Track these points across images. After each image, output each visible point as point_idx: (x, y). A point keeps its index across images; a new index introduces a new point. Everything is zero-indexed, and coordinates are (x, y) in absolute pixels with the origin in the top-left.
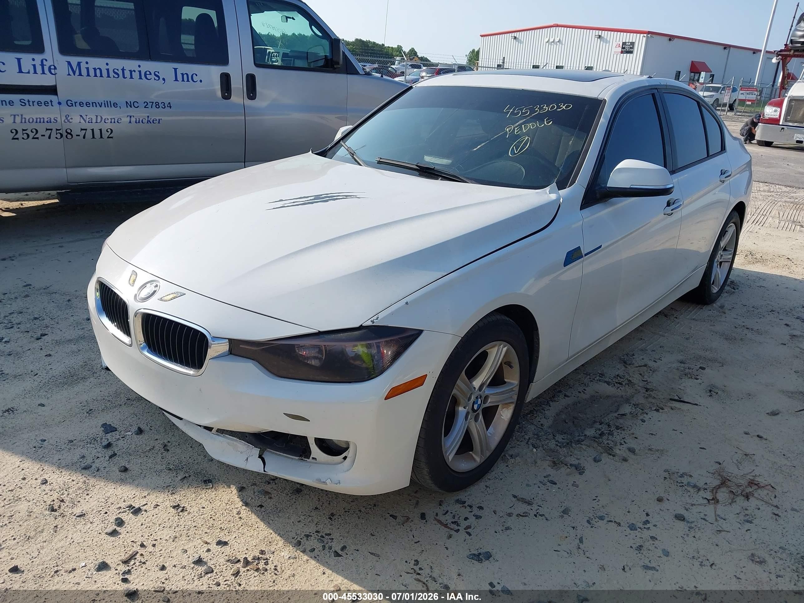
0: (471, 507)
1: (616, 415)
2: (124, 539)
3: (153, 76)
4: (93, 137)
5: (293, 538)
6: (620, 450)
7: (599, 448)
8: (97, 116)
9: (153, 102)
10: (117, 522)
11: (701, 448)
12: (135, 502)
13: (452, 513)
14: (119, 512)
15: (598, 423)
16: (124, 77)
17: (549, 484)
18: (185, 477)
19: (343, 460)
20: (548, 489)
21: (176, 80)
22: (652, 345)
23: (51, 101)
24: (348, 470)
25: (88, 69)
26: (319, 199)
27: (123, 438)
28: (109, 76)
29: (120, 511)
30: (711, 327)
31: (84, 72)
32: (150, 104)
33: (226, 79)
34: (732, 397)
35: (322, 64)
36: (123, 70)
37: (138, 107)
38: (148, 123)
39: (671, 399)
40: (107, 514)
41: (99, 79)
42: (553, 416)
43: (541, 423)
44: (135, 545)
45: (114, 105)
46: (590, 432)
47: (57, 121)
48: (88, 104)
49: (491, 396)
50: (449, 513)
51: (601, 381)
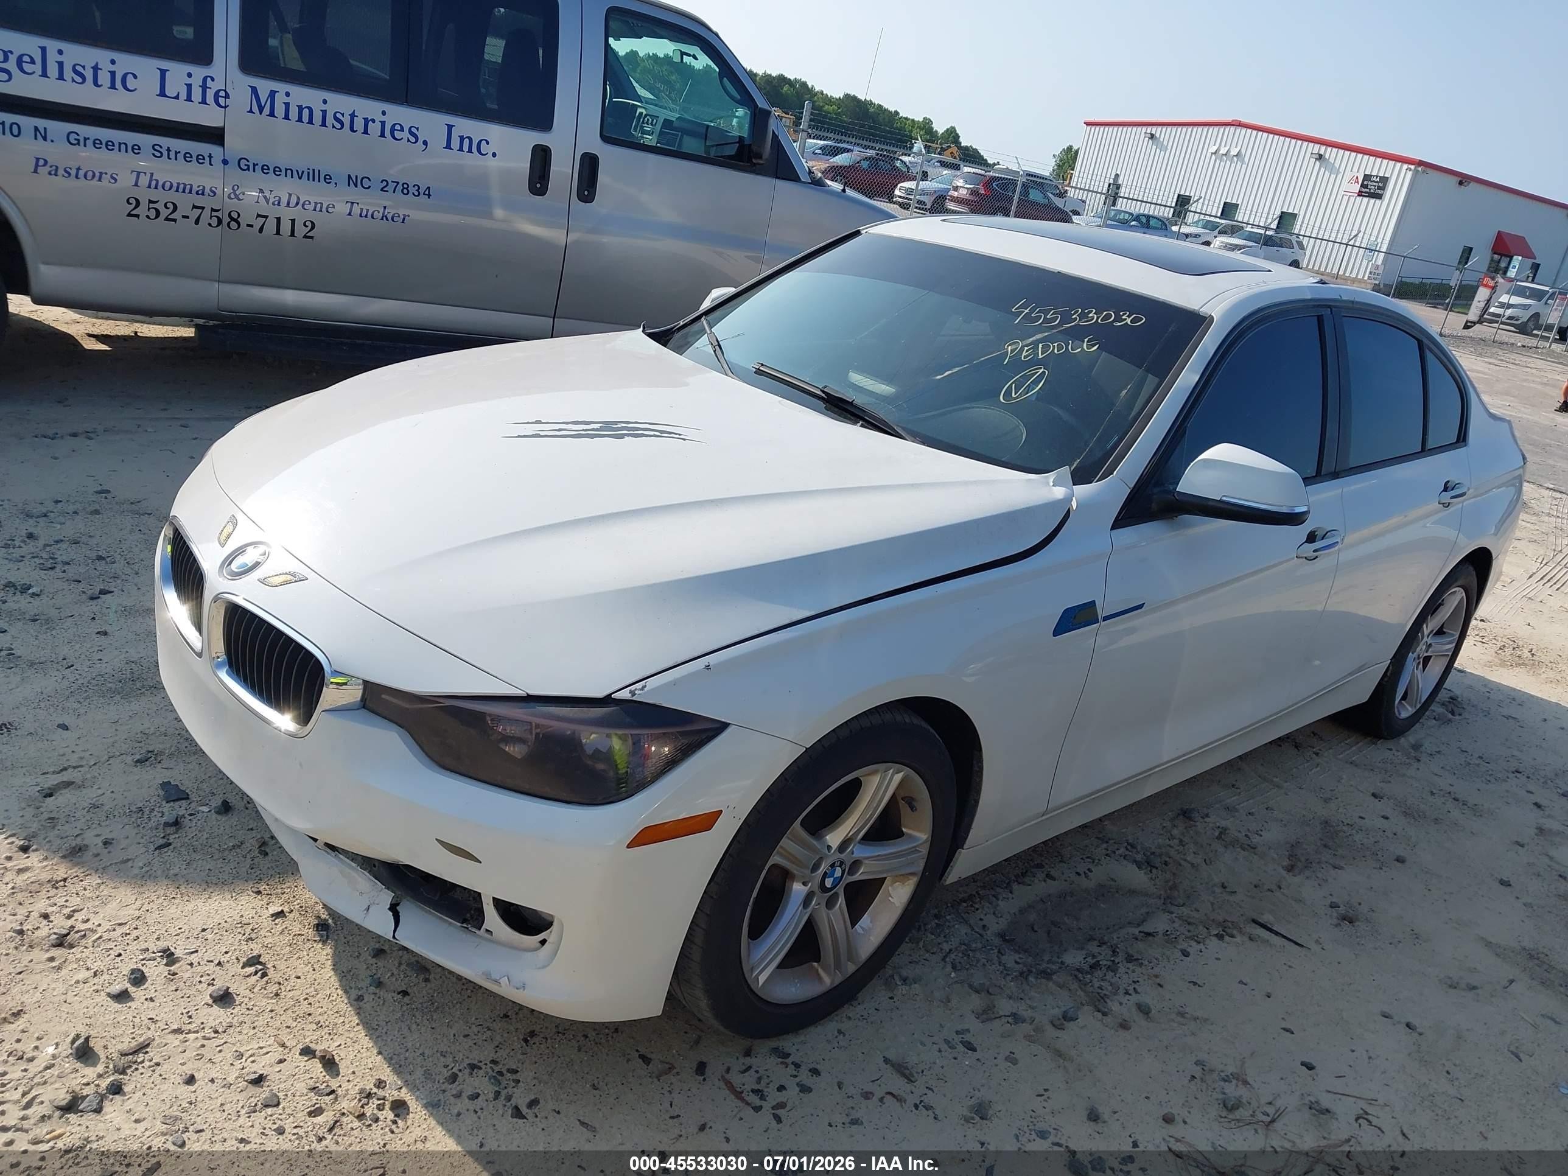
0: (797, 1066)
1: (1136, 931)
2: (136, 1011)
3: (406, 135)
4: (278, 233)
5: (446, 1066)
6: (1121, 1004)
7: (1080, 992)
8: (290, 195)
9: (398, 183)
10: (133, 977)
11: (1284, 1029)
12: (178, 943)
13: (757, 1072)
14: (142, 957)
15: (1096, 943)
16: (352, 130)
17: (961, 1048)
18: (282, 911)
19: (539, 945)
20: (955, 1058)
21: (448, 146)
22: (1251, 801)
23: (210, 156)
24: (544, 967)
25: (287, 105)
26: (612, 430)
27: (191, 815)
28: (324, 124)
29: (145, 955)
30: (1382, 785)
31: (280, 110)
32: (392, 186)
33: (541, 157)
34: (1380, 934)
35: (733, 153)
36: (353, 116)
37: (370, 187)
38: (382, 219)
39: (1254, 921)
40: (121, 958)
41: (304, 126)
42: (1012, 912)
43: (984, 923)
44: (153, 1027)
45: (325, 179)
46: (1074, 958)
47: (215, 194)
48: (277, 171)
49: (866, 862)
50: (752, 1072)
51: (1127, 858)
